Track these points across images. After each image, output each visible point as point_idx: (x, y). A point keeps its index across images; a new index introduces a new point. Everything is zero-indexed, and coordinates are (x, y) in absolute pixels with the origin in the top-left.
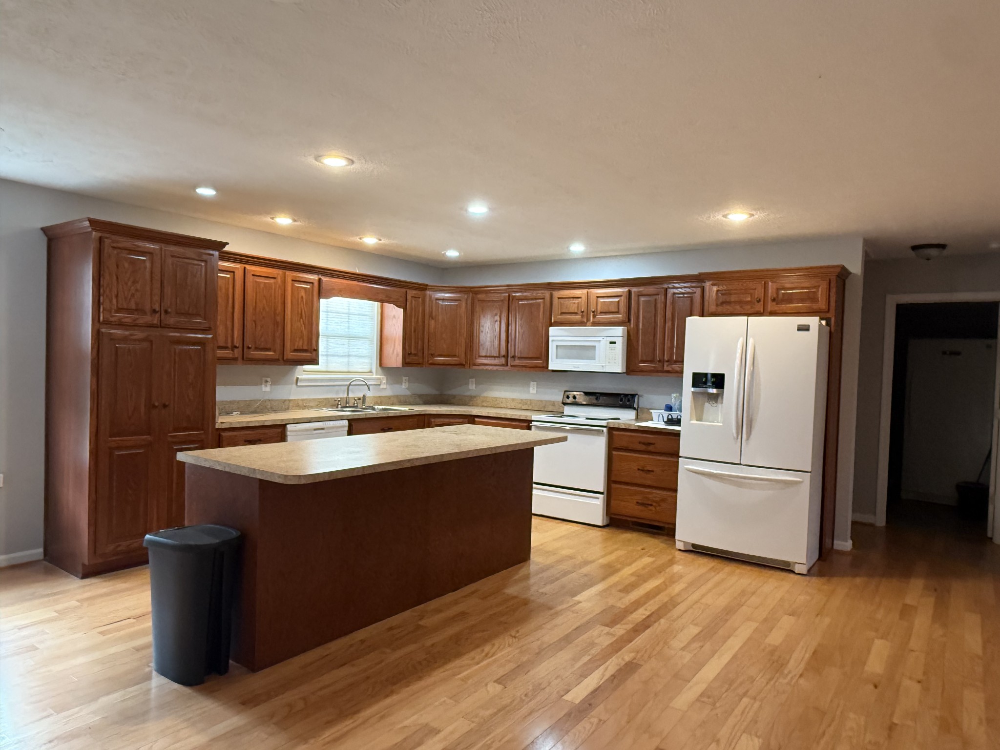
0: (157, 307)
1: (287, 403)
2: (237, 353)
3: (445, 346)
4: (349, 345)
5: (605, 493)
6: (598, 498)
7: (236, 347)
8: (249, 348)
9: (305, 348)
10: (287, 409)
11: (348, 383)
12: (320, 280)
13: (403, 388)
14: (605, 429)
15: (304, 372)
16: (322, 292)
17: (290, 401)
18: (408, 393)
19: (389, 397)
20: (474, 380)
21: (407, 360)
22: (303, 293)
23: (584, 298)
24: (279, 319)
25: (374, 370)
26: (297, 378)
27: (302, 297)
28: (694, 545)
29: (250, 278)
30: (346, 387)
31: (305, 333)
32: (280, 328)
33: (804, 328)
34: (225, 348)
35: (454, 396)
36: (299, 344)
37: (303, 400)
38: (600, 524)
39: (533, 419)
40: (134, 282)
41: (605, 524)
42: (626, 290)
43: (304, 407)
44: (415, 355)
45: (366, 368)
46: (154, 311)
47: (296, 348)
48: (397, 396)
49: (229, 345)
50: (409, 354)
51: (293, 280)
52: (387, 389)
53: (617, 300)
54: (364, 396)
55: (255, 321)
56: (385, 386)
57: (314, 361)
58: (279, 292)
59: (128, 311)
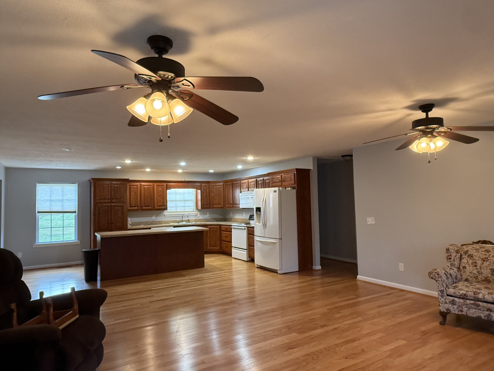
0: (110, 198)
1: (161, 222)
2: (139, 208)
3: (217, 201)
4: (184, 203)
7: (138, 206)
8: (142, 206)
9: (162, 205)
10: (161, 224)
11: (182, 215)
12: (167, 184)
13: (207, 216)
15: (165, 212)
16: (168, 188)
17: (162, 221)
18: (210, 218)
19: (201, 220)
21: (203, 207)
22: (160, 189)
23: (247, 183)
24: (152, 197)
25: (195, 211)
26: (163, 214)
27: (160, 190)
29: (142, 187)
30: (182, 217)
31: (162, 201)
32: (153, 200)
34: (135, 207)
35: (227, 218)
36: (160, 204)
37: (166, 221)
43: (167, 223)
44: (207, 205)
45: (192, 210)
46: (109, 199)
47: (159, 205)
48: (204, 219)
49: (136, 206)
50: (203, 205)
51: (157, 186)
52: (200, 216)
54: (189, 220)
55: (144, 199)
56: (199, 216)
57: (167, 210)
58: (152, 190)
59: (102, 199)
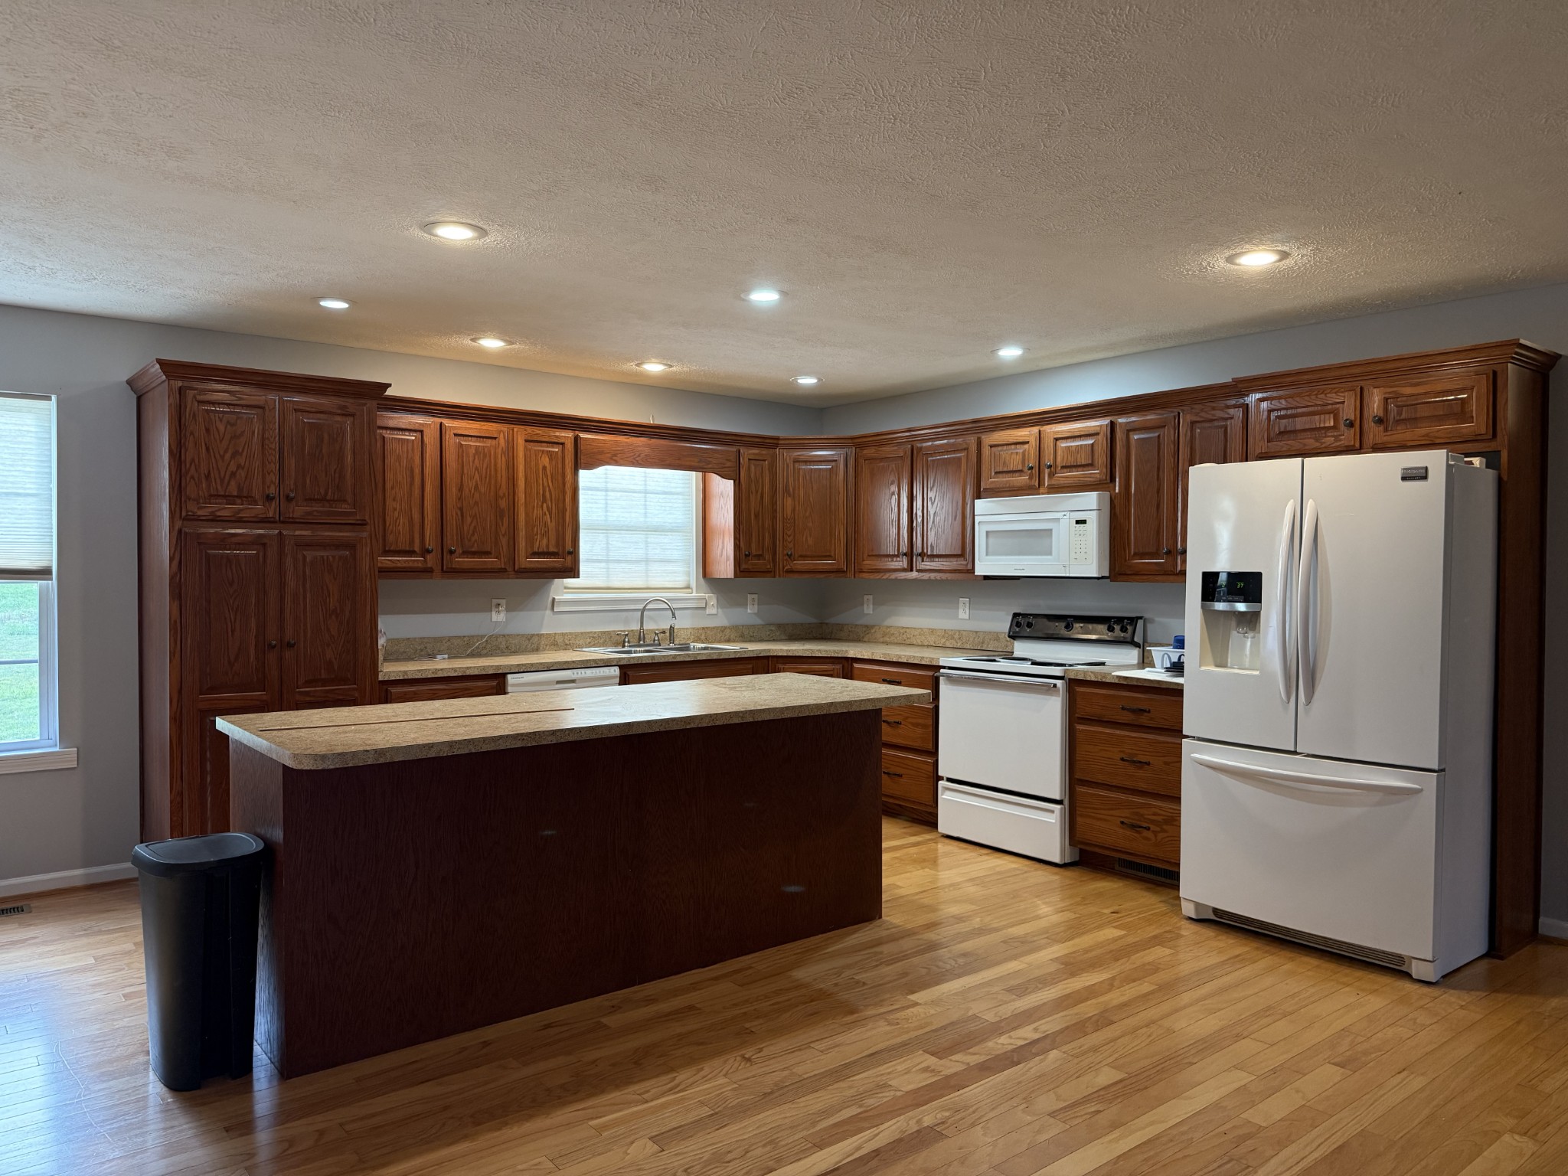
0: (272, 490)
1: (535, 639)
2: (431, 560)
3: (810, 541)
4: (647, 543)
5: (1066, 802)
6: (1053, 812)
7: (429, 552)
8: (451, 552)
9: (552, 549)
10: (536, 650)
11: (641, 607)
12: (576, 438)
13: (749, 613)
14: (1059, 683)
15: (563, 590)
16: (583, 458)
17: (540, 636)
18: (758, 621)
19: (723, 629)
20: (871, 597)
21: (744, 566)
22: (545, 461)
23: (1033, 442)
24: (503, 504)
25: (693, 584)
26: (554, 599)
27: (544, 468)
28: (1216, 911)
29: (450, 441)
30: (640, 613)
31: (552, 525)
32: (506, 520)
33: (1420, 474)
34: (411, 553)
35: (841, 627)
36: (541, 544)
37: (563, 634)
38: (1057, 859)
39: (941, 664)
40: (235, 454)
41: (1067, 860)
42: (1104, 422)
43: (567, 647)
44: (759, 557)
45: (680, 580)
46: (269, 499)
47: (536, 550)
48: (735, 628)
49: (417, 548)
50: (746, 555)
51: (526, 441)
52: (716, 615)
53: (1090, 442)
54: (672, 628)
55: (461, 509)
56: (714, 611)
57: (573, 571)
58: (502, 463)
59: (229, 499)
